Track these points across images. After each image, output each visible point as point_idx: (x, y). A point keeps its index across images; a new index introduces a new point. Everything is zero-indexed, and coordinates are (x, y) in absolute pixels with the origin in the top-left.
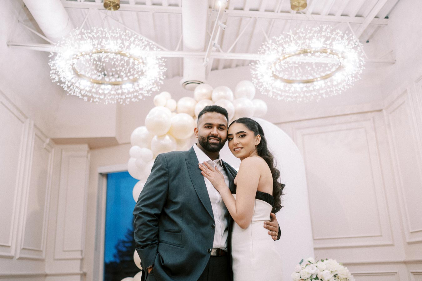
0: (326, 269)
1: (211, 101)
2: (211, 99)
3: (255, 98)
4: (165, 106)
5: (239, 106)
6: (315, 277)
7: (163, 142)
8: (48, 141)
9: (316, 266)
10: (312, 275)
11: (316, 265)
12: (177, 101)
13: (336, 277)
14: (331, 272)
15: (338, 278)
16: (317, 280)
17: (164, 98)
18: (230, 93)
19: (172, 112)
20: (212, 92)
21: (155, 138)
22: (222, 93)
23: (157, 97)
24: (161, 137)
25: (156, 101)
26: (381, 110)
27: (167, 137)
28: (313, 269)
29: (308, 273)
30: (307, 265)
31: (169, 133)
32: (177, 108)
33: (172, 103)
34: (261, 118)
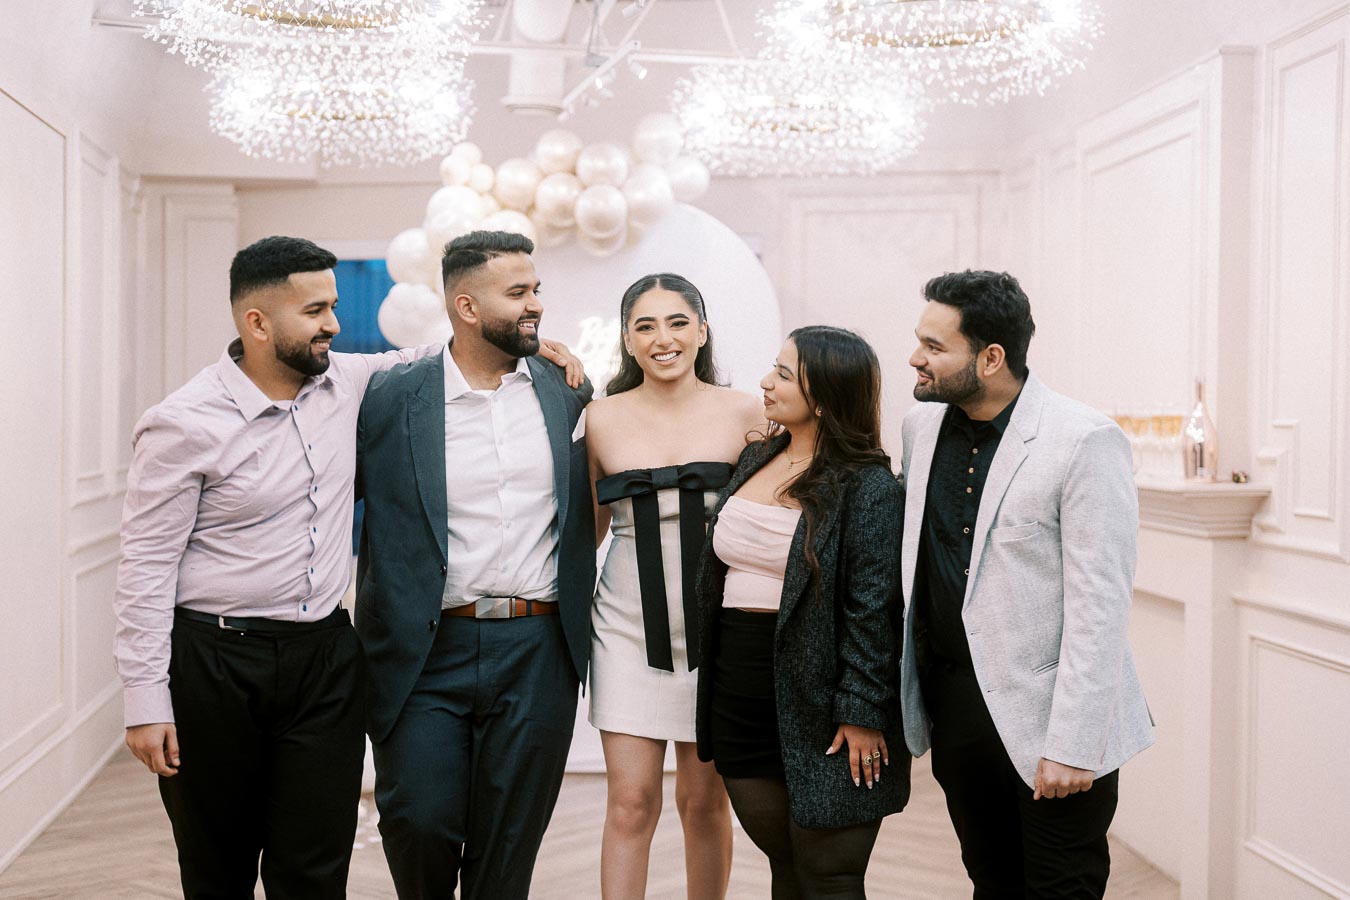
1: (572, 176)
2: (574, 172)
3: (681, 154)
4: (467, 184)
5: (639, 196)
8: (136, 186)
12: (495, 168)
17: (463, 162)
18: (619, 160)
19: (481, 194)
20: (578, 154)
22: (601, 164)
23: (447, 163)
25: (446, 171)
26: (996, 173)
32: (494, 185)
33: (484, 175)
34: (691, 204)
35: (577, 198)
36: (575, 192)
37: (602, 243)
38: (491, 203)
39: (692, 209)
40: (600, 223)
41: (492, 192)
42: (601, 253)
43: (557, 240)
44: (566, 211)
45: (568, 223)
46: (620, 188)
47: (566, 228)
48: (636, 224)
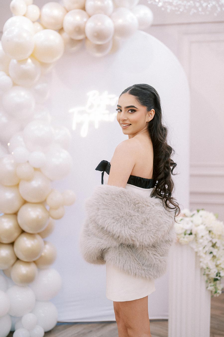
0: (202, 224)
1: (83, 12)
2: (84, 8)
4: (24, 15)
5: (120, 21)
6: (189, 232)
7: (24, 67)
9: (192, 222)
10: (186, 231)
11: (192, 219)
12: (40, 7)
13: (211, 233)
14: (207, 227)
15: (213, 233)
16: (191, 236)
19: (34, 22)
21: (15, 61)
22: (99, 3)
24: (22, 61)
25: (13, 8)
27: (29, 61)
28: (188, 223)
29: (182, 229)
30: (181, 220)
31: (32, 56)
32: (40, 17)
33: (34, 10)
34: (144, 30)
35: (86, 23)
36: (85, 20)
37: (100, 48)
38: (39, 27)
39: (144, 33)
40: (100, 35)
41: (39, 20)
42: (98, 55)
43: (75, 49)
44: (80, 30)
45: (81, 37)
46: (110, 17)
47: (80, 41)
48: (118, 38)
